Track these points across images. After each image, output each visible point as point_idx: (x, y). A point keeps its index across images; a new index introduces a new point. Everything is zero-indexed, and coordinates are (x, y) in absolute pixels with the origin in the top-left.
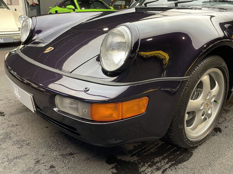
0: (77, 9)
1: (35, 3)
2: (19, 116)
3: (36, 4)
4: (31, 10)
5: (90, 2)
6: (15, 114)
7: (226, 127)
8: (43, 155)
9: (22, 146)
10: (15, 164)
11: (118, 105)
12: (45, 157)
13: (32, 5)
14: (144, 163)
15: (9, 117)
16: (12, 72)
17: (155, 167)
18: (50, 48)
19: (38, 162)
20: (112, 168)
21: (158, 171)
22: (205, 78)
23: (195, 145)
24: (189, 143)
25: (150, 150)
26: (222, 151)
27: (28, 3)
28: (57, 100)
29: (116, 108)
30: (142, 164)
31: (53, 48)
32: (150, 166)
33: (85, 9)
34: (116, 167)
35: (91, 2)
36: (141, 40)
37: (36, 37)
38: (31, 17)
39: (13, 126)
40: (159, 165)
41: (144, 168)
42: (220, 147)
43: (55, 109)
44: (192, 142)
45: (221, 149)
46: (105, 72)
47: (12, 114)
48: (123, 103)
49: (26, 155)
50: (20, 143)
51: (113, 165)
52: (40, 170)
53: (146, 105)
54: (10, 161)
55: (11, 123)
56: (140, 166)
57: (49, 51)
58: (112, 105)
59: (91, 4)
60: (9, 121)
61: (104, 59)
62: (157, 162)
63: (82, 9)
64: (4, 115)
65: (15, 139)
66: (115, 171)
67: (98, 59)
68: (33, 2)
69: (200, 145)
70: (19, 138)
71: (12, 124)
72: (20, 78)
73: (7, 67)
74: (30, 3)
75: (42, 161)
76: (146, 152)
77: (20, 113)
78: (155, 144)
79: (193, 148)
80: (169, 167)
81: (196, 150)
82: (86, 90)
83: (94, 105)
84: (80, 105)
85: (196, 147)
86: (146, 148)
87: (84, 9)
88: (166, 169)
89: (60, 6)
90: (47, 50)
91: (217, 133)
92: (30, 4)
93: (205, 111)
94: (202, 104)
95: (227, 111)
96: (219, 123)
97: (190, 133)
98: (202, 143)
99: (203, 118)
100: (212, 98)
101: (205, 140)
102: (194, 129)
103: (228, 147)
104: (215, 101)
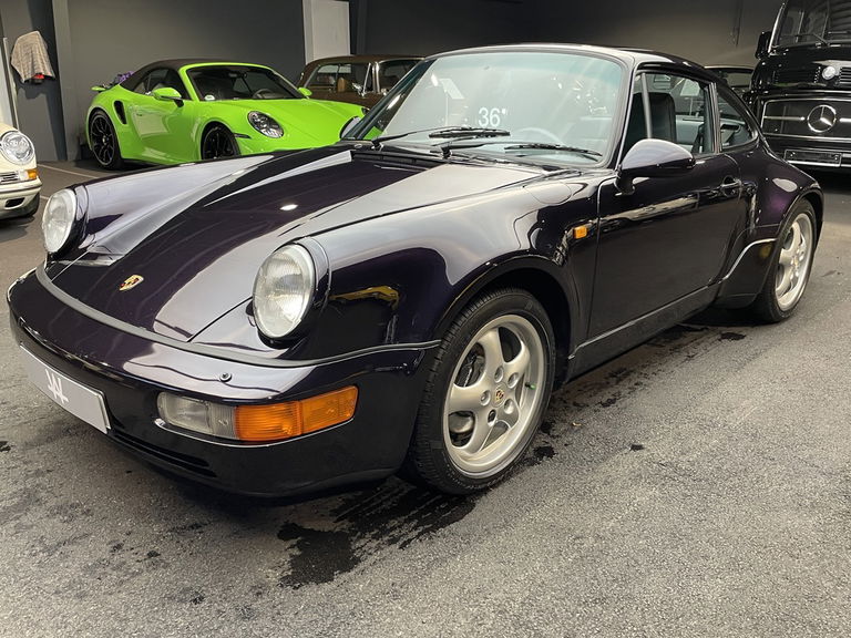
0: (190, 99)
1: (41, 74)
2: (49, 447)
3: (46, 77)
4: (28, 97)
5: (232, 75)
6: (38, 443)
7: (566, 445)
8: (129, 534)
9: (72, 518)
10: (64, 556)
11: (292, 406)
12: (132, 536)
13: (32, 82)
14: (364, 533)
15: (24, 451)
16: (30, 330)
17: (387, 538)
18: (135, 277)
19: (119, 547)
20: (292, 547)
21: (393, 546)
22: (490, 338)
23: (480, 487)
24: (461, 482)
25: (381, 504)
26: (541, 496)
27: (17, 76)
28: (163, 402)
29: (289, 414)
30: (359, 534)
31: (141, 279)
32: (376, 537)
33: (216, 99)
34: (299, 546)
35: (235, 75)
36: (333, 272)
37: (90, 242)
38: (72, 188)
39: (38, 473)
40: (395, 533)
41: (362, 542)
42: (538, 488)
43: (158, 422)
44: (470, 480)
45: (539, 491)
46: (265, 339)
47: (28, 445)
48: (303, 401)
49: (86, 536)
50: (66, 511)
51: (294, 542)
52: (124, 563)
53: (354, 403)
54: (49, 550)
55: (32, 468)
56: (354, 538)
57: (131, 286)
58: (282, 407)
59: (235, 79)
60: (25, 463)
61: (262, 310)
62: (393, 528)
63: (206, 98)
64: (8, 449)
65: (52, 503)
66: (296, 552)
67: (250, 310)
68: (36, 71)
69: (494, 486)
70: (61, 501)
71: (35, 468)
72: (53, 347)
73: (17, 318)
74: (25, 75)
75: (127, 546)
76: (371, 509)
77: (49, 440)
78: (396, 491)
80: (418, 537)
81: (484, 498)
82: (226, 380)
83: (243, 410)
84: (213, 411)
85: (485, 491)
86: (372, 501)
87: (213, 98)
88: (410, 541)
89: (131, 84)
90: (127, 282)
91: (541, 460)
92: (23, 76)
93: (496, 409)
94: (486, 393)
95: (580, 407)
96: (553, 436)
97: (466, 458)
98: (499, 483)
99: (492, 424)
100: (511, 379)
101: (510, 475)
102: (474, 450)
103: (556, 488)
104: (528, 386)
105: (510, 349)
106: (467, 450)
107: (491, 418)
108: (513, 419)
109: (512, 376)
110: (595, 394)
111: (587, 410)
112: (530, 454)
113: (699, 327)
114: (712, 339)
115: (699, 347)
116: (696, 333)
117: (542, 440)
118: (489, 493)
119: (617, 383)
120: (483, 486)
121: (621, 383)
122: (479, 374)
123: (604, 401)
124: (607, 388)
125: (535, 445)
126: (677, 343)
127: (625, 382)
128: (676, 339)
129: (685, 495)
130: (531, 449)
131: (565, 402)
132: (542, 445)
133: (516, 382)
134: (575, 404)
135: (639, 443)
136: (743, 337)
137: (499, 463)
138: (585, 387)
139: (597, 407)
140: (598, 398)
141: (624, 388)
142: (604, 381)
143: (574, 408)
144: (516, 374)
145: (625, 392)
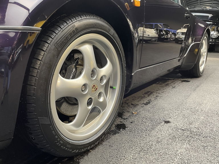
7: (131, 123)
23: (83, 150)
24: (68, 148)
26: (122, 153)
42: (119, 148)
44: (76, 146)
45: (120, 150)
69: (92, 149)
79: (81, 156)
81: (86, 157)
85: (87, 152)
91: (119, 131)
93: (93, 98)
94: (85, 85)
95: (135, 106)
96: (124, 119)
97: (73, 132)
98: (96, 146)
99: (90, 107)
100: (102, 79)
101: (103, 141)
102: (78, 125)
103: (130, 147)
104: (111, 87)
105: (101, 62)
106: (73, 125)
107: (89, 103)
108: (104, 105)
109: (102, 77)
110: (140, 100)
111: (138, 107)
112: (113, 128)
113: (172, 79)
114: (179, 82)
115: (175, 84)
116: (172, 80)
117: (119, 121)
118: (90, 154)
119: (148, 96)
120: (85, 149)
121: (150, 96)
122: (81, 73)
123: (145, 103)
124: (144, 98)
125: (116, 123)
126: (166, 83)
127: (151, 95)
128: (166, 82)
129: (204, 147)
130: (114, 126)
131: (127, 104)
132: (119, 123)
133: (105, 81)
134: (132, 104)
135: (167, 120)
136: (190, 81)
137: (96, 133)
138: (135, 98)
139: (142, 105)
140: (142, 102)
141: (152, 97)
142: (142, 96)
143: (132, 106)
144: (105, 76)
145: (153, 99)
